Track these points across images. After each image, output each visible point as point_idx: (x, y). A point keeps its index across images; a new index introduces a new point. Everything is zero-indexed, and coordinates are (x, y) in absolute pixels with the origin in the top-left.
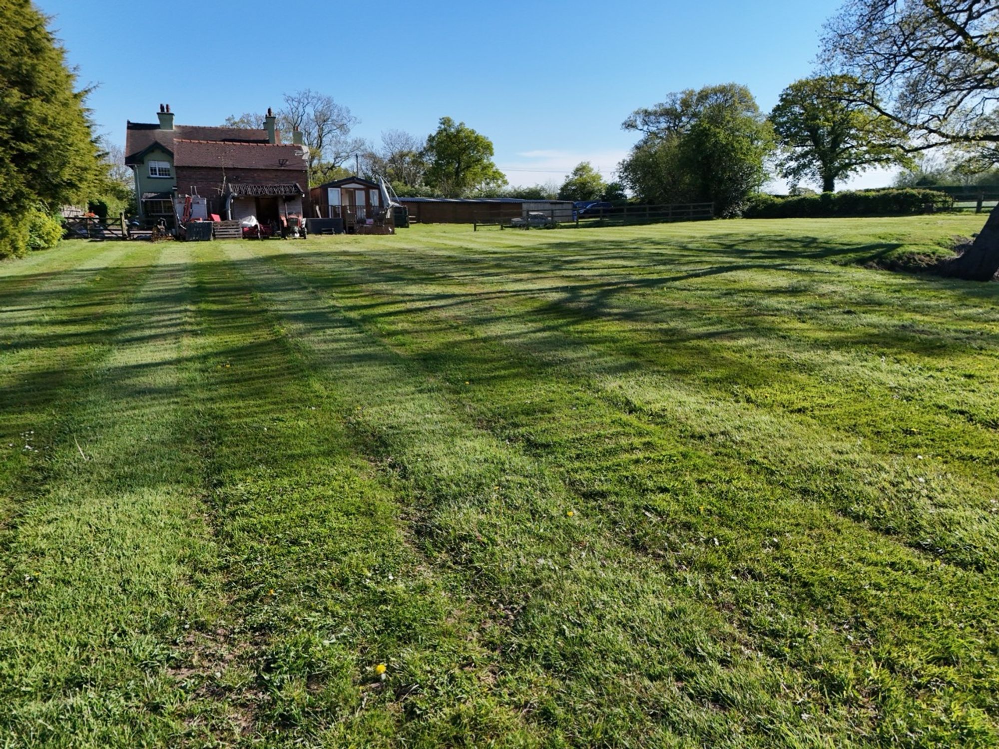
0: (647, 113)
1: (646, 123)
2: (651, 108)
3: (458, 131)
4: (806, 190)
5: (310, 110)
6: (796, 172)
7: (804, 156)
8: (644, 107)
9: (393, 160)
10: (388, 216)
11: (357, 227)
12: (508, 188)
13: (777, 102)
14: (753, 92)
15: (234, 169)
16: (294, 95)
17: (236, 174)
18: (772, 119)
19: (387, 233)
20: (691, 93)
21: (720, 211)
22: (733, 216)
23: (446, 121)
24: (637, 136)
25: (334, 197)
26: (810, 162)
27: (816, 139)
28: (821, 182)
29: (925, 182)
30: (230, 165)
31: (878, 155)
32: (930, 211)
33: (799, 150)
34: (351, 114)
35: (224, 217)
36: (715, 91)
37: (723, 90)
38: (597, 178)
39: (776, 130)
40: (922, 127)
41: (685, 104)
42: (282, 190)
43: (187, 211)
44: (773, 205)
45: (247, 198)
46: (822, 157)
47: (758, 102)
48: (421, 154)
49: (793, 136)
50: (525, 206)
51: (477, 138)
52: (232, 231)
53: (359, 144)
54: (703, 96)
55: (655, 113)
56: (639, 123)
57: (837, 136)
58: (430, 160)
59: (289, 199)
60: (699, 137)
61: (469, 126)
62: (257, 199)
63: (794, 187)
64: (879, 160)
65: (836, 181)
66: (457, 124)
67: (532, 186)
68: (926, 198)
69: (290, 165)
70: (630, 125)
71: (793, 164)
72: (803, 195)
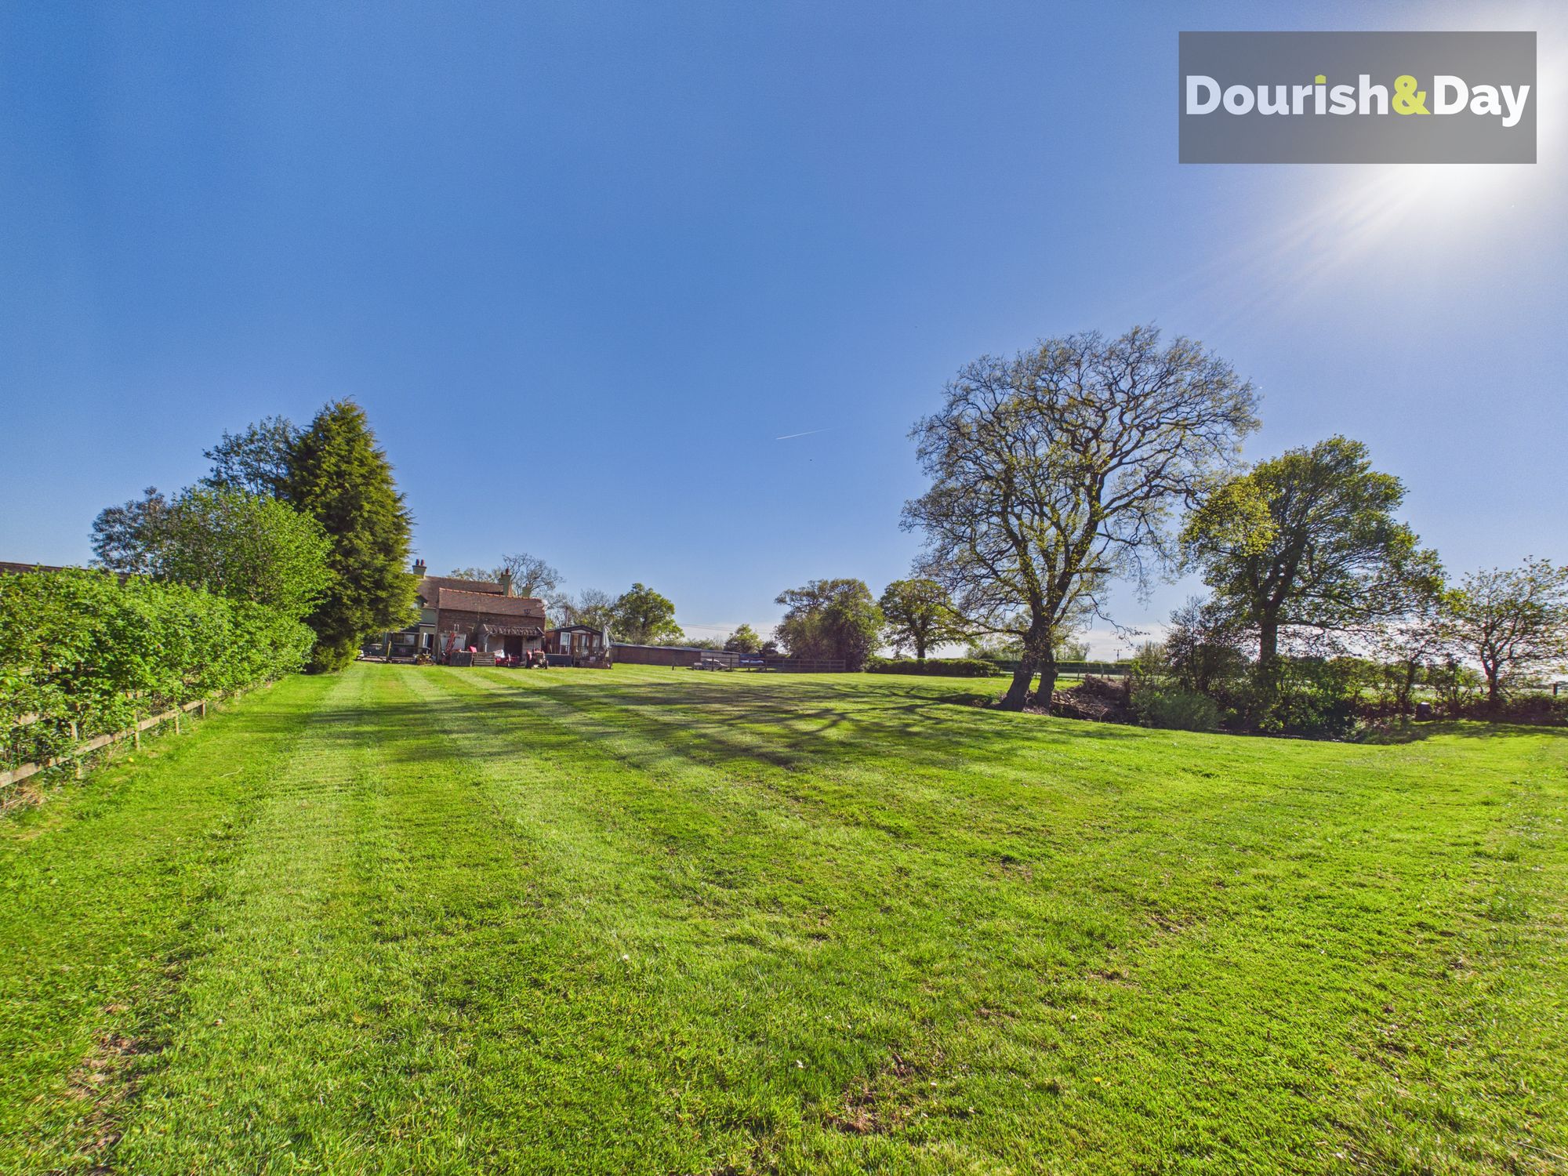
0: (793, 593)
1: (792, 600)
2: (797, 590)
3: (647, 594)
4: (906, 656)
5: (523, 569)
6: (898, 643)
7: (903, 632)
8: (792, 589)
9: (587, 612)
10: (607, 655)
11: (582, 662)
12: (684, 640)
13: (884, 594)
14: (868, 586)
15: (487, 614)
16: (512, 557)
17: (489, 617)
18: (881, 604)
19: (606, 667)
20: (826, 583)
21: (852, 667)
22: (859, 671)
23: (637, 586)
24: (787, 609)
25: (564, 640)
26: (908, 636)
27: (912, 622)
28: (916, 651)
29: (985, 656)
30: (484, 610)
31: (953, 636)
32: (985, 675)
33: (899, 627)
34: (559, 575)
35: (481, 649)
36: (844, 583)
37: (848, 583)
38: (754, 637)
39: (884, 613)
40: (975, 621)
41: (822, 589)
42: (527, 631)
43: (450, 642)
44: (886, 665)
45: (499, 636)
46: (916, 634)
47: (871, 593)
48: (612, 610)
49: (895, 617)
50: (703, 654)
51: (662, 601)
52: (488, 661)
53: (561, 597)
54: (834, 585)
55: (799, 594)
56: (787, 599)
57: (925, 620)
58: (620, 614)
59: (531, 639)
60: (834, 615)
61: (656, 591)
62: (506, 637)
63: (897, 653)
64: (954, 639)
65: (926, 651)
66: (647, 588)
67: (704, 639)
68: (985, 668)
69: (533, 613)
70: (781, 601)
71: (896, 637)
72: (904, 659)
